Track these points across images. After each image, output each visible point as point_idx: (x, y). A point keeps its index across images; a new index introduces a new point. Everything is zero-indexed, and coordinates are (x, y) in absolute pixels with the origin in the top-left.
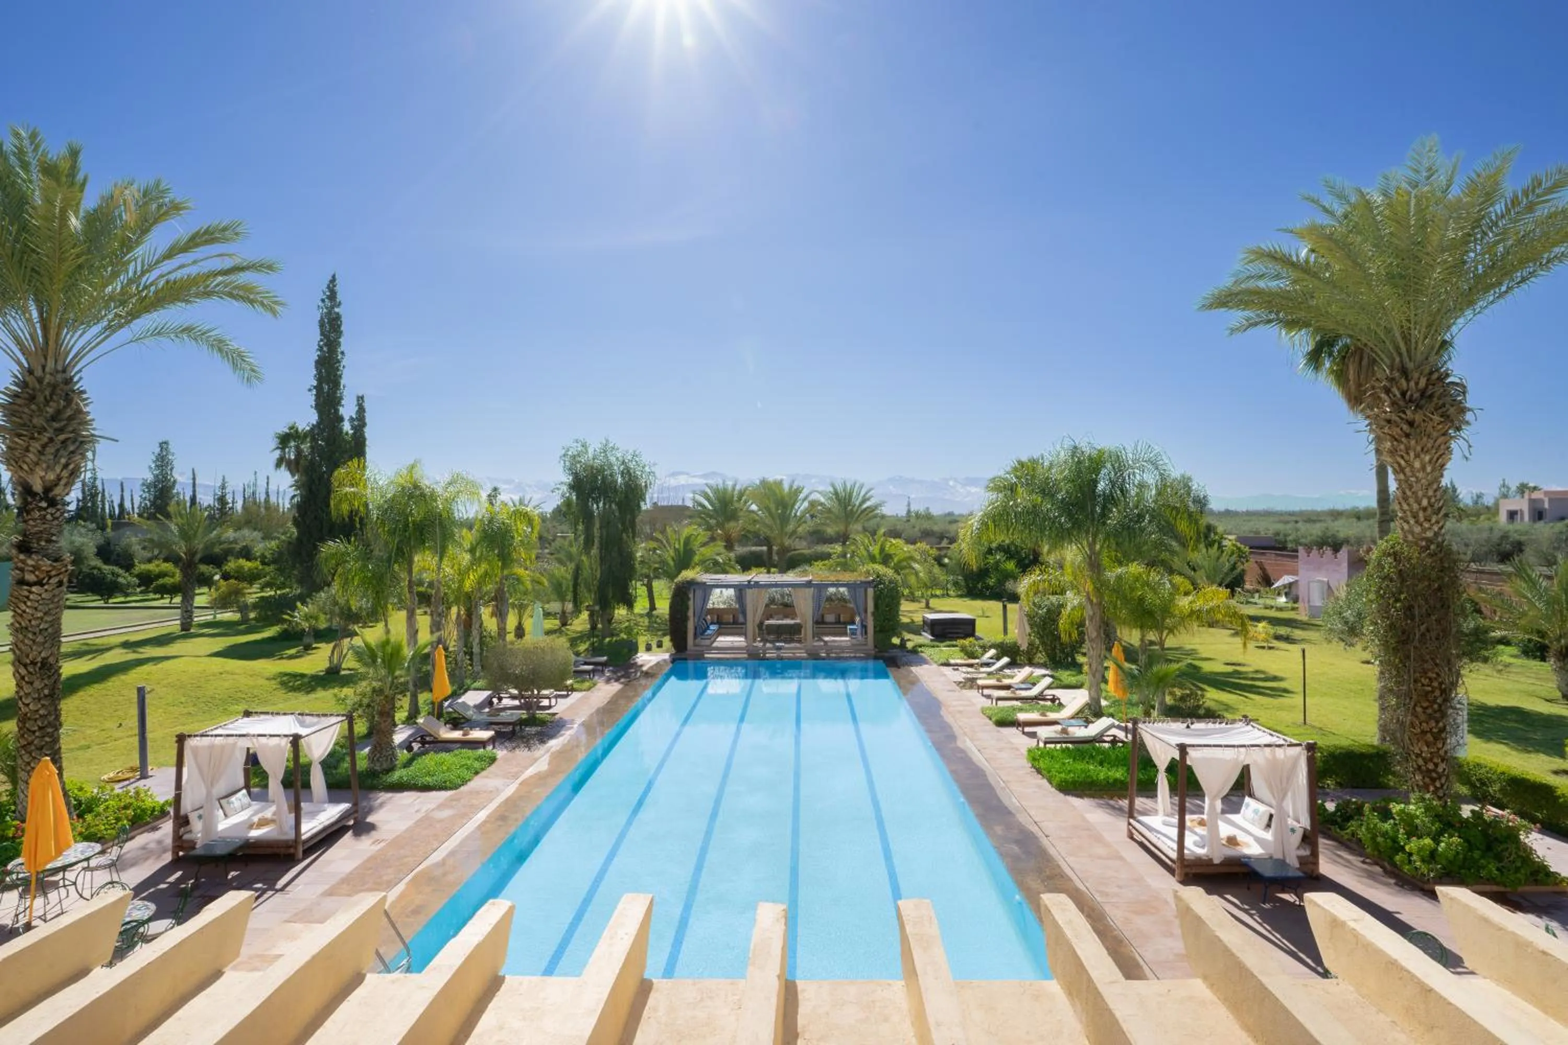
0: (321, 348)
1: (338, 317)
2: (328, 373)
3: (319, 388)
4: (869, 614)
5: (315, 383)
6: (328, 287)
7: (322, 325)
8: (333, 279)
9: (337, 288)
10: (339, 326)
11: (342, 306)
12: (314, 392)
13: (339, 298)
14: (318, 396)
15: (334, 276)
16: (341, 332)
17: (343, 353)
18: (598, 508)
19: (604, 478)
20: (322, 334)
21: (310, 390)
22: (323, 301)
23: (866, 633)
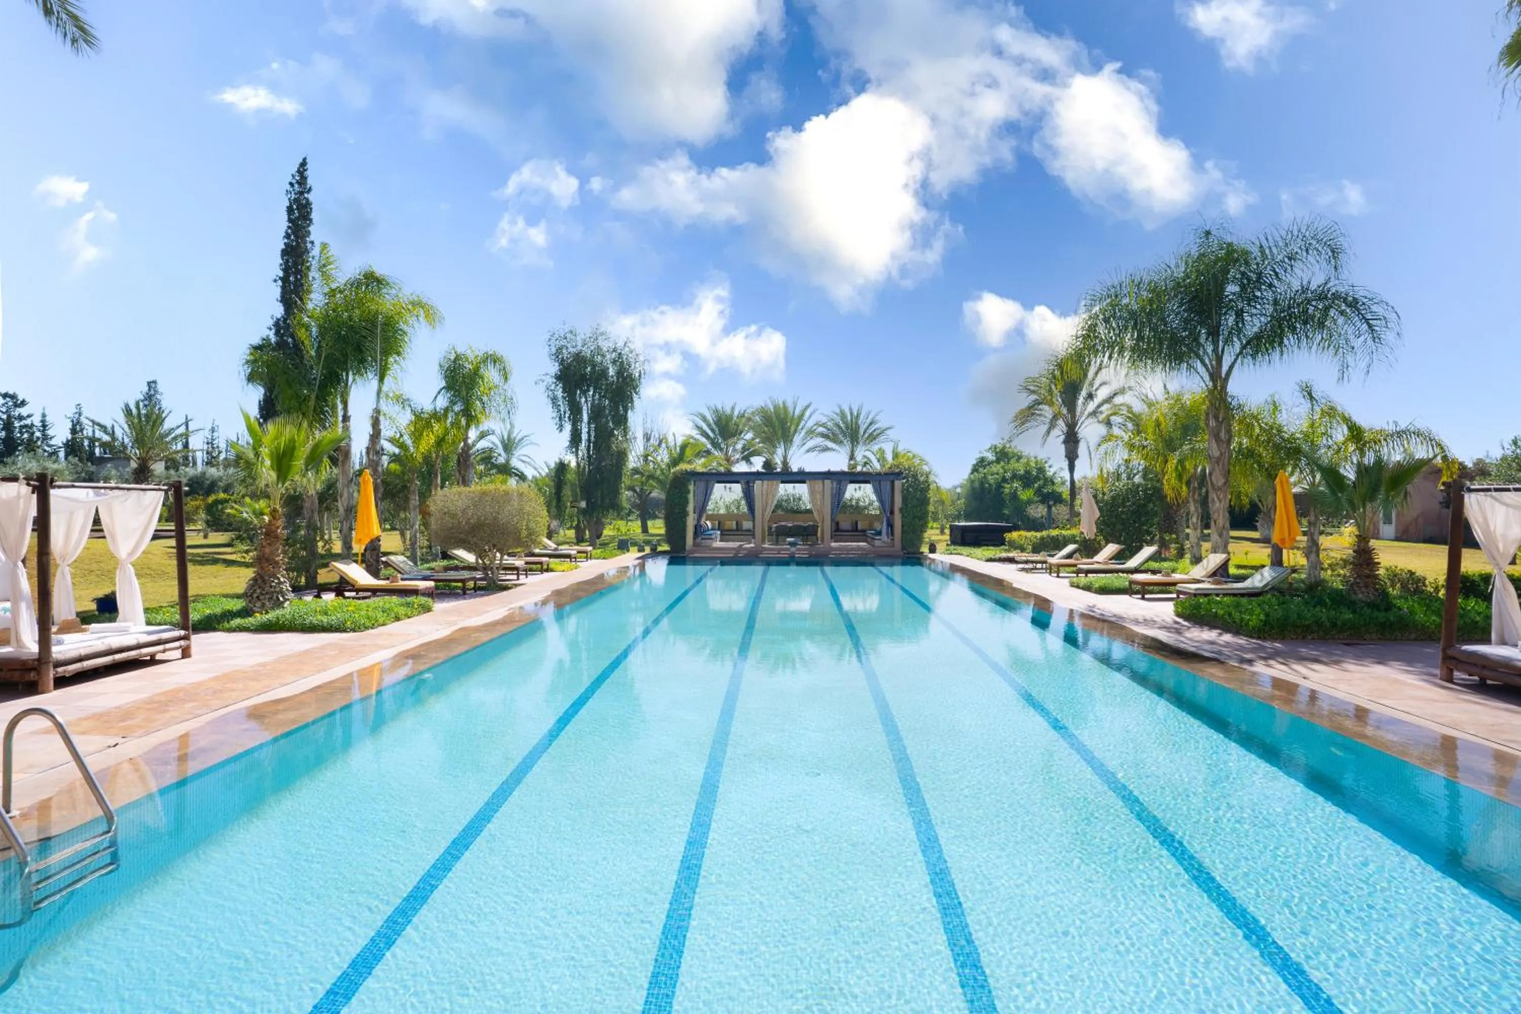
0: (287, 236)
1: (308, 204)
2: (295, 264)
3: (285, 279)
4: (897, 512)
5: (281, 274)
6: (298, 171)
7: (290, 210)
8: (304, 164)
9: (308, 173)
10: (309, 213)
11: (312, 193)
12: (280, 283)
13: (310, 182)
14: (283, 288)
15: (305, 159)
16: (311, 220)
17: (312, 243)
18: (586, 401)
19: (594, 366)
20: (290, 220)
21: (275, 281)
22: (291, 184)
23: (892, 534)
